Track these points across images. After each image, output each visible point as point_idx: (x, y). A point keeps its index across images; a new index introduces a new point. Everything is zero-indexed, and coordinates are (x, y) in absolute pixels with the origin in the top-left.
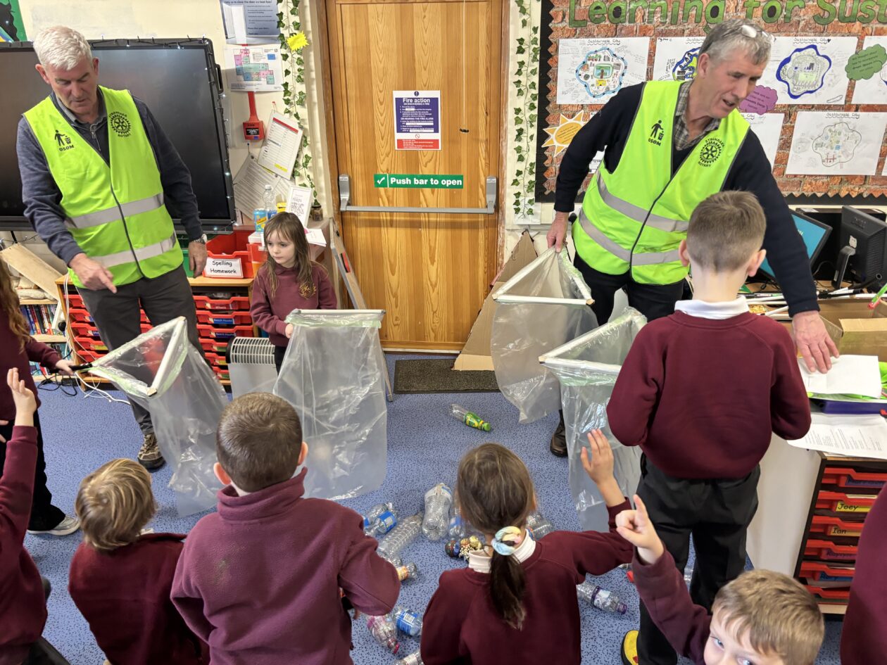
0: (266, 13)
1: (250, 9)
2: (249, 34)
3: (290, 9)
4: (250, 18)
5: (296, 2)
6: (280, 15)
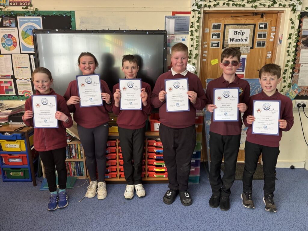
0: (184, 22)
1: (177, 20)
2: (175, 30)
3: (196, 21)
4: (177, 24)
5: (199, 18)
6: (192, 23)
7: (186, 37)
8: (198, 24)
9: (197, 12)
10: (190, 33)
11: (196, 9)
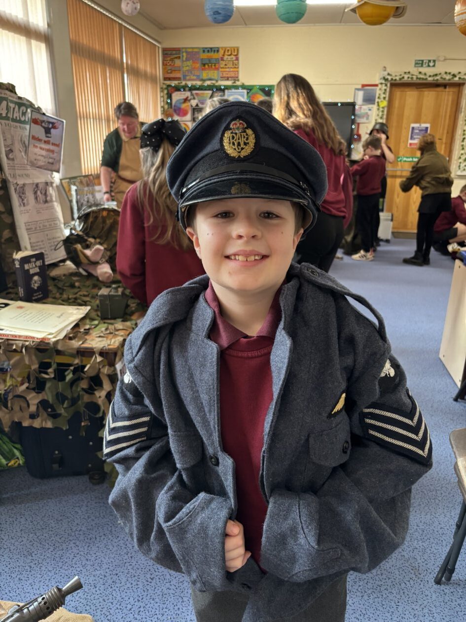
0: (371, 94)
1: (366, 93)
2: (363, 101)
3: (383, 93)
4: (365, 96)
5: (385, 90)
6: (379, 94)
7: (372, 108)
8: (384, 96)
9: (384, 85)
10: (376, 104)
11: (383, 82)
